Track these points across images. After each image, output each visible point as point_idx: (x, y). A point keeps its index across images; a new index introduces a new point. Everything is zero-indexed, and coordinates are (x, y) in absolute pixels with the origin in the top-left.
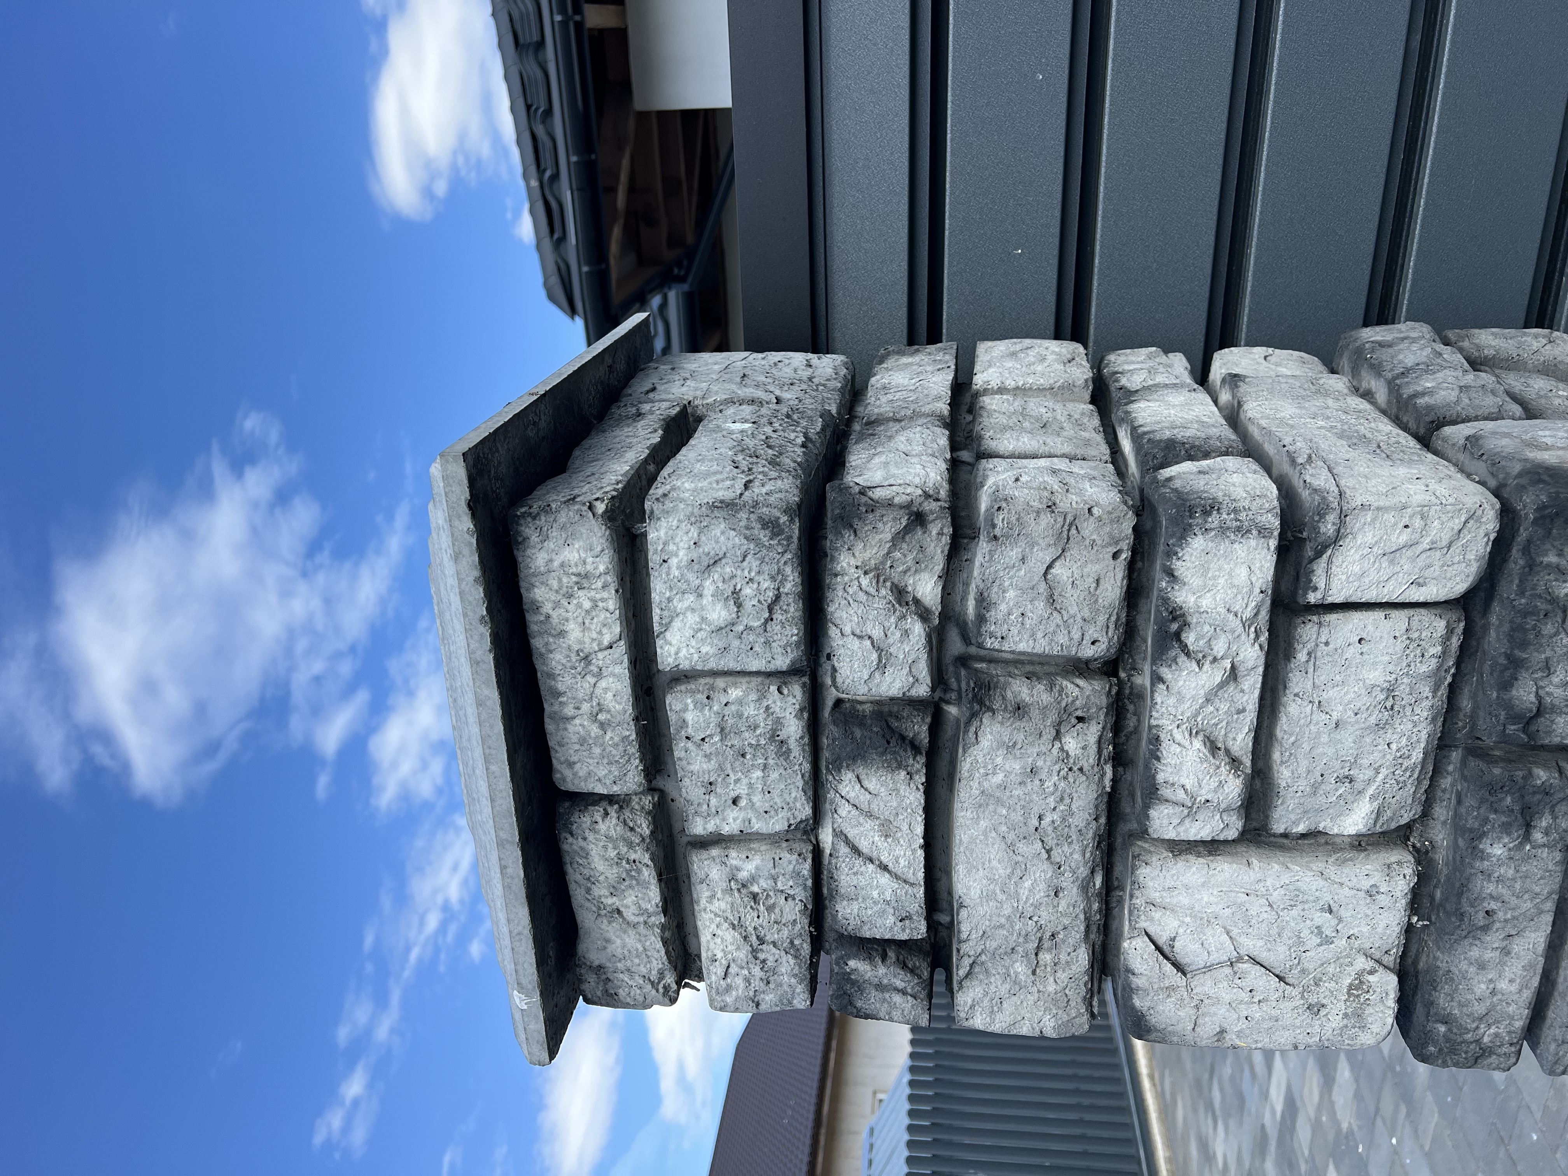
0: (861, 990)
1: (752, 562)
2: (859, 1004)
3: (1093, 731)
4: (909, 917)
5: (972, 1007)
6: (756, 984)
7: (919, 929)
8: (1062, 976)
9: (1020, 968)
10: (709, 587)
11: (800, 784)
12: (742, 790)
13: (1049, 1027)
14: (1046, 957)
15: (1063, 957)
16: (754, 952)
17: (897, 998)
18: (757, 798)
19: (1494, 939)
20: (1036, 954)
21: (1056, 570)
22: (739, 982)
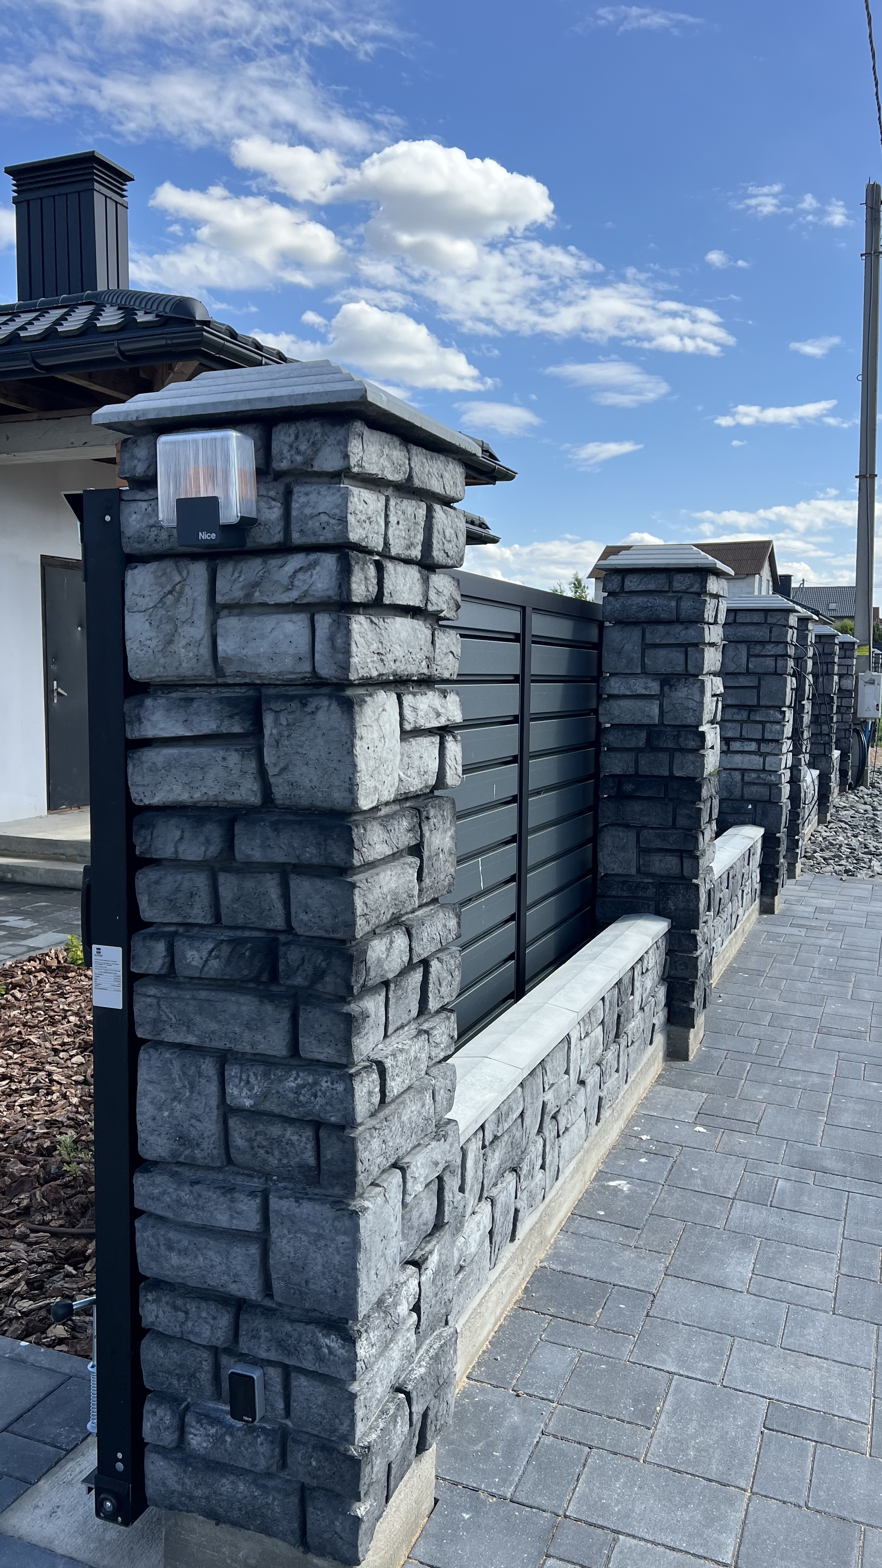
0: (362, 569)
1: (456, 549)
2: (356, 567)
3: (426, 671)
4: (391, 596)
5: (361, 624)
6: (359, 516)
7: (387, 601)
8: (370, 665)
9: (374, 646)
10: (453, 532)
11: (400, 552)
12: (400, 526)
13: (355, 660)
14: (376, 657)
15: (375, 665)
16: (369, 518)
17: (363, 587)
18: (397, 532)
19: (385, 836)
20: (378, 653)
21: (451, 655)
22: (361, 508)
